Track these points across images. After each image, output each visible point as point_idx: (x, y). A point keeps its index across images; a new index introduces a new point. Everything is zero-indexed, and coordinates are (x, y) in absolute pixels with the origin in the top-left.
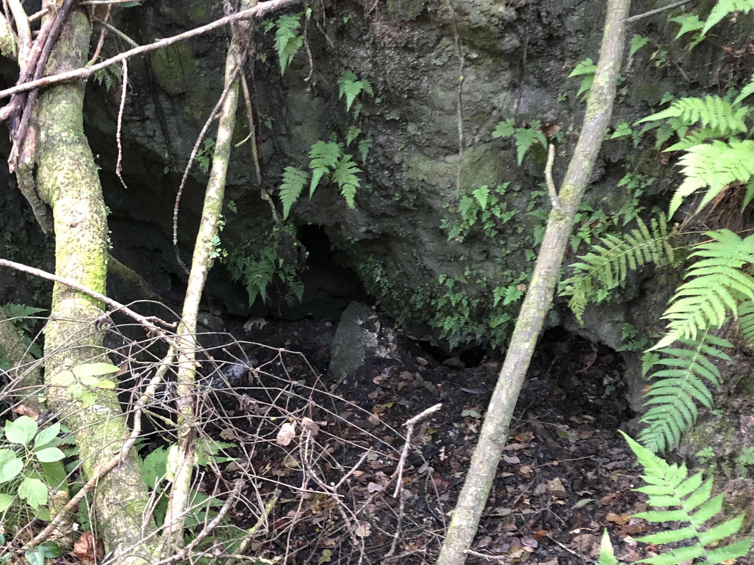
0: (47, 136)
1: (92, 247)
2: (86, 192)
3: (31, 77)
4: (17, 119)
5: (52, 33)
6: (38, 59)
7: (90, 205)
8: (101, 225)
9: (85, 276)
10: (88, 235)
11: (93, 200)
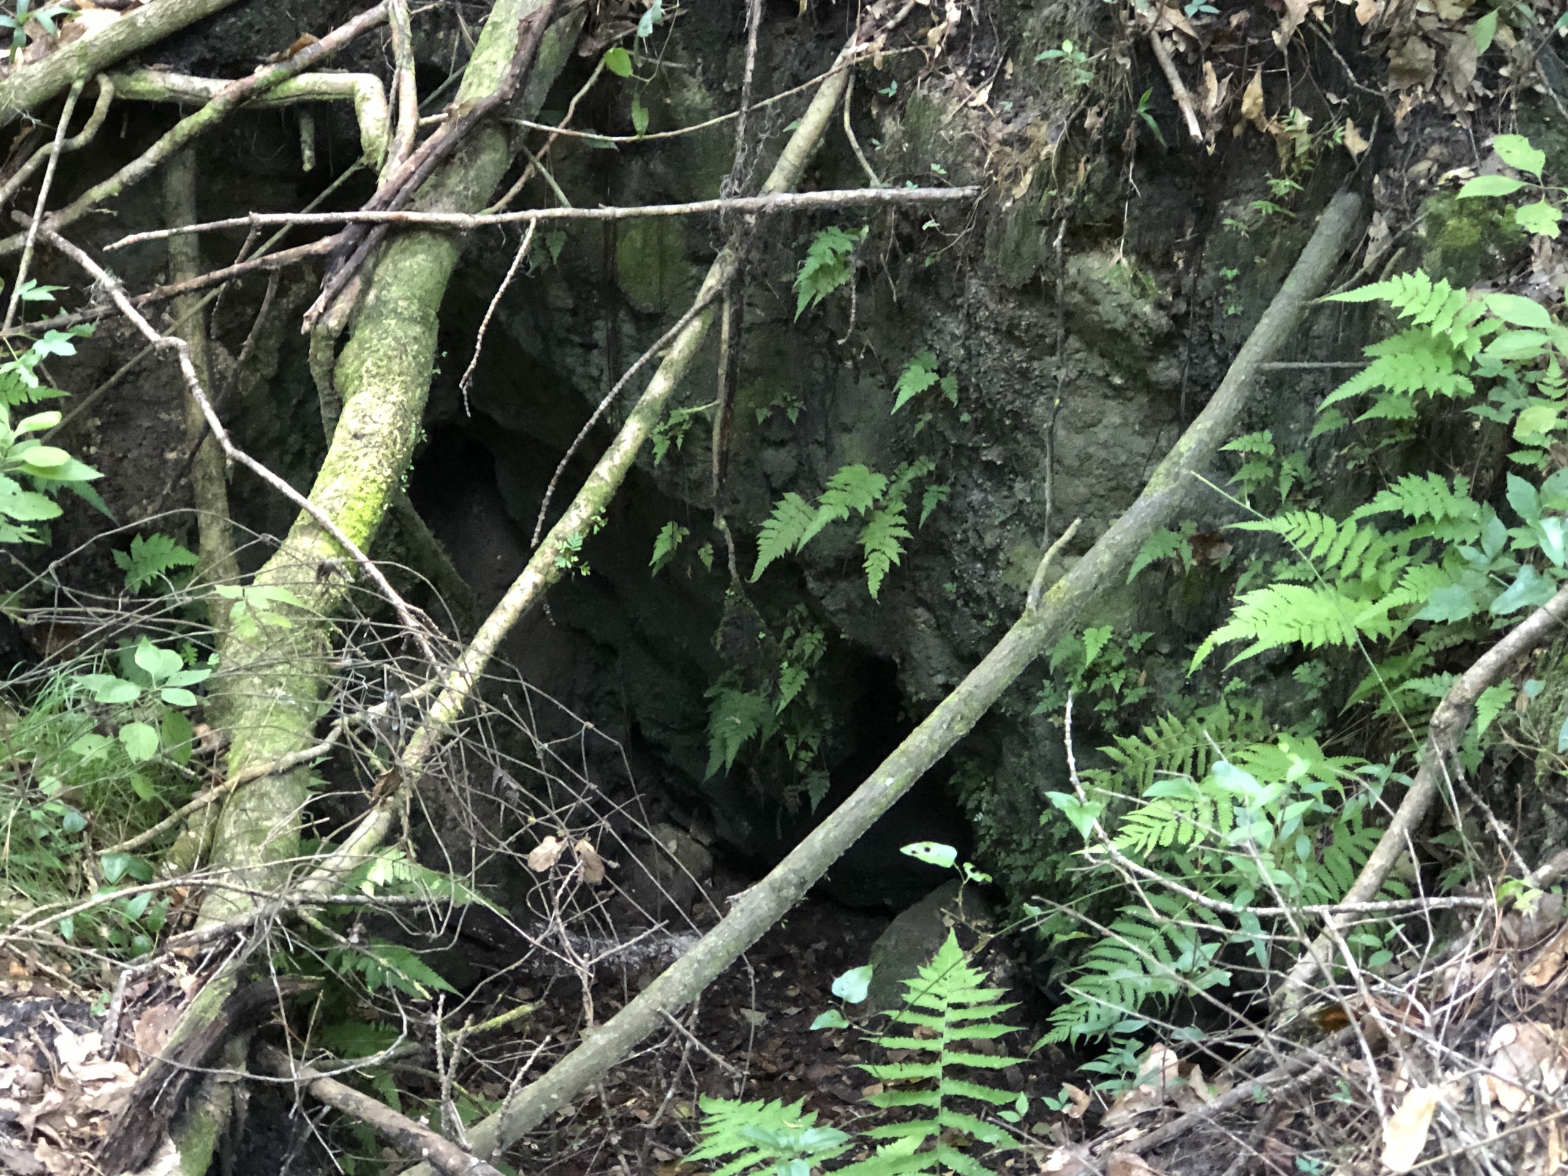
0: (377, 298)
1: (372, 475)
2: (397, 394)
3: (385, 205)
4: (341, 260)
5: (438, 151)
6: (405, 181)
7: (395, 415)
8: (401, 452)
9: (343, 512)
10: (373, 458)
11: (403, 411)
